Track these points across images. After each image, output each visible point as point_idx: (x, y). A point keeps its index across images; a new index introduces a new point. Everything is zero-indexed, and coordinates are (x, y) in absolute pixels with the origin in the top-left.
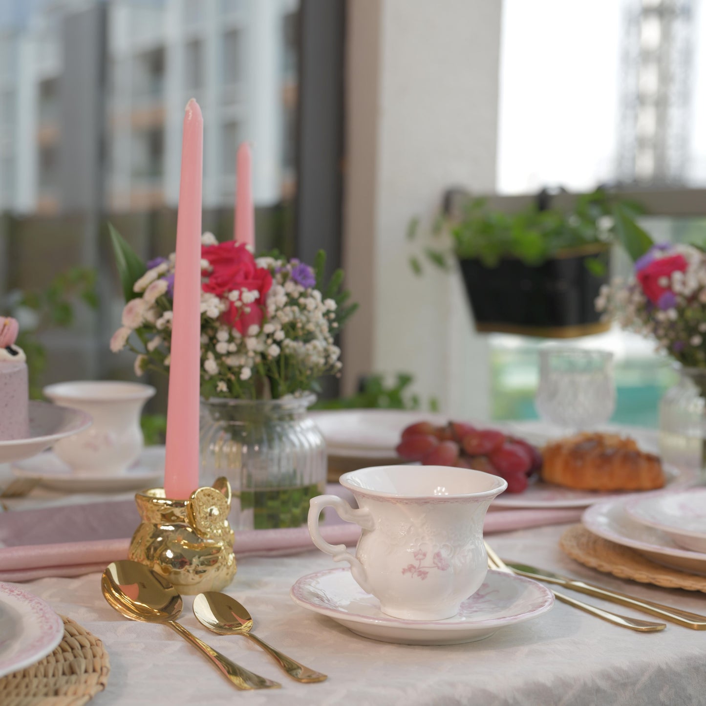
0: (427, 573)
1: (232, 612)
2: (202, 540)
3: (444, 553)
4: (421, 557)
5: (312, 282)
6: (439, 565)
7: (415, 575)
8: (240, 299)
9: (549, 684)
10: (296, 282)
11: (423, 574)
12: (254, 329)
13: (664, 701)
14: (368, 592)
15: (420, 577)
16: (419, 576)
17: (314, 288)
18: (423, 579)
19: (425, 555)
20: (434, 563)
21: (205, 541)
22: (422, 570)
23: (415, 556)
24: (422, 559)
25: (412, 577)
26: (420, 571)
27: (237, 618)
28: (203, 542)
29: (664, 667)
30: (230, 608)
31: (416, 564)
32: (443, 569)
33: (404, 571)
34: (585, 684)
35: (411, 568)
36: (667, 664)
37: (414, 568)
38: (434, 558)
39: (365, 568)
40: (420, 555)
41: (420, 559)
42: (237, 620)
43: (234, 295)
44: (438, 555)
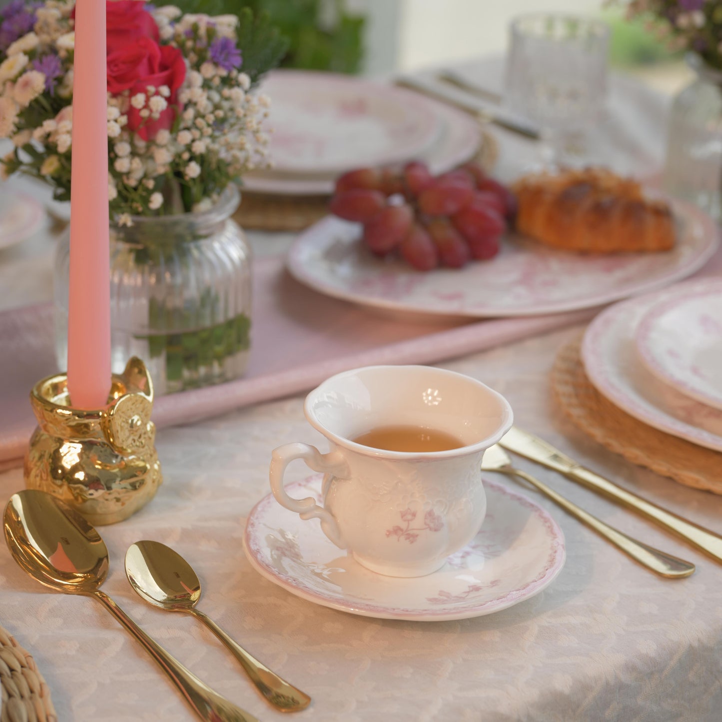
0: (417, 536)
1: (181, 582)
2: (122, 458)
3: (437, 511)
4: (409, 517)
5: (237, 61)
6: (432, 525)
7: (402, 538)
8: (146, 106)
9: (567, 691)
10: (216, 64)
11: (411, 537)
12: (163, 136)
13: (694, 681)
14: (341, 548)
15: (408, 540)
16: (406, 539)
17: (240, 70)
18: (412, 542)
19: (414, 515)
20: (425, 524)
21: (125, 459)
22: (411, 532)
23: (402, 517)
24: (411, 520)
25: (398, 540)
26: (408, 534)
27: (186, 588)
28: (124, 460)
29: (696, 644)
30: (178, 576)
31: (404, 525)
32: (436, 530)
33: (389, 534)
34: (607, 684)
35: (397, 530)
36: (699, 640)
37: (402, 530)
38: (426, 518)
39: (338, 521)
40: (408, 515)
41: (408, 521)
42: (185, 590)
43: (139, 100)
44: (430, 514)
